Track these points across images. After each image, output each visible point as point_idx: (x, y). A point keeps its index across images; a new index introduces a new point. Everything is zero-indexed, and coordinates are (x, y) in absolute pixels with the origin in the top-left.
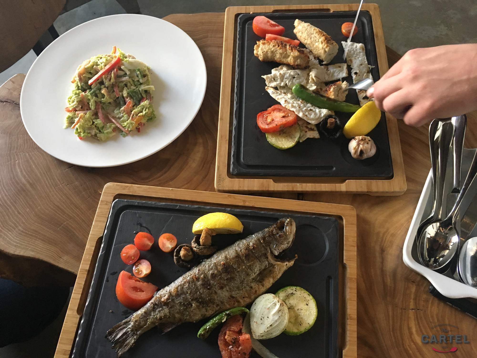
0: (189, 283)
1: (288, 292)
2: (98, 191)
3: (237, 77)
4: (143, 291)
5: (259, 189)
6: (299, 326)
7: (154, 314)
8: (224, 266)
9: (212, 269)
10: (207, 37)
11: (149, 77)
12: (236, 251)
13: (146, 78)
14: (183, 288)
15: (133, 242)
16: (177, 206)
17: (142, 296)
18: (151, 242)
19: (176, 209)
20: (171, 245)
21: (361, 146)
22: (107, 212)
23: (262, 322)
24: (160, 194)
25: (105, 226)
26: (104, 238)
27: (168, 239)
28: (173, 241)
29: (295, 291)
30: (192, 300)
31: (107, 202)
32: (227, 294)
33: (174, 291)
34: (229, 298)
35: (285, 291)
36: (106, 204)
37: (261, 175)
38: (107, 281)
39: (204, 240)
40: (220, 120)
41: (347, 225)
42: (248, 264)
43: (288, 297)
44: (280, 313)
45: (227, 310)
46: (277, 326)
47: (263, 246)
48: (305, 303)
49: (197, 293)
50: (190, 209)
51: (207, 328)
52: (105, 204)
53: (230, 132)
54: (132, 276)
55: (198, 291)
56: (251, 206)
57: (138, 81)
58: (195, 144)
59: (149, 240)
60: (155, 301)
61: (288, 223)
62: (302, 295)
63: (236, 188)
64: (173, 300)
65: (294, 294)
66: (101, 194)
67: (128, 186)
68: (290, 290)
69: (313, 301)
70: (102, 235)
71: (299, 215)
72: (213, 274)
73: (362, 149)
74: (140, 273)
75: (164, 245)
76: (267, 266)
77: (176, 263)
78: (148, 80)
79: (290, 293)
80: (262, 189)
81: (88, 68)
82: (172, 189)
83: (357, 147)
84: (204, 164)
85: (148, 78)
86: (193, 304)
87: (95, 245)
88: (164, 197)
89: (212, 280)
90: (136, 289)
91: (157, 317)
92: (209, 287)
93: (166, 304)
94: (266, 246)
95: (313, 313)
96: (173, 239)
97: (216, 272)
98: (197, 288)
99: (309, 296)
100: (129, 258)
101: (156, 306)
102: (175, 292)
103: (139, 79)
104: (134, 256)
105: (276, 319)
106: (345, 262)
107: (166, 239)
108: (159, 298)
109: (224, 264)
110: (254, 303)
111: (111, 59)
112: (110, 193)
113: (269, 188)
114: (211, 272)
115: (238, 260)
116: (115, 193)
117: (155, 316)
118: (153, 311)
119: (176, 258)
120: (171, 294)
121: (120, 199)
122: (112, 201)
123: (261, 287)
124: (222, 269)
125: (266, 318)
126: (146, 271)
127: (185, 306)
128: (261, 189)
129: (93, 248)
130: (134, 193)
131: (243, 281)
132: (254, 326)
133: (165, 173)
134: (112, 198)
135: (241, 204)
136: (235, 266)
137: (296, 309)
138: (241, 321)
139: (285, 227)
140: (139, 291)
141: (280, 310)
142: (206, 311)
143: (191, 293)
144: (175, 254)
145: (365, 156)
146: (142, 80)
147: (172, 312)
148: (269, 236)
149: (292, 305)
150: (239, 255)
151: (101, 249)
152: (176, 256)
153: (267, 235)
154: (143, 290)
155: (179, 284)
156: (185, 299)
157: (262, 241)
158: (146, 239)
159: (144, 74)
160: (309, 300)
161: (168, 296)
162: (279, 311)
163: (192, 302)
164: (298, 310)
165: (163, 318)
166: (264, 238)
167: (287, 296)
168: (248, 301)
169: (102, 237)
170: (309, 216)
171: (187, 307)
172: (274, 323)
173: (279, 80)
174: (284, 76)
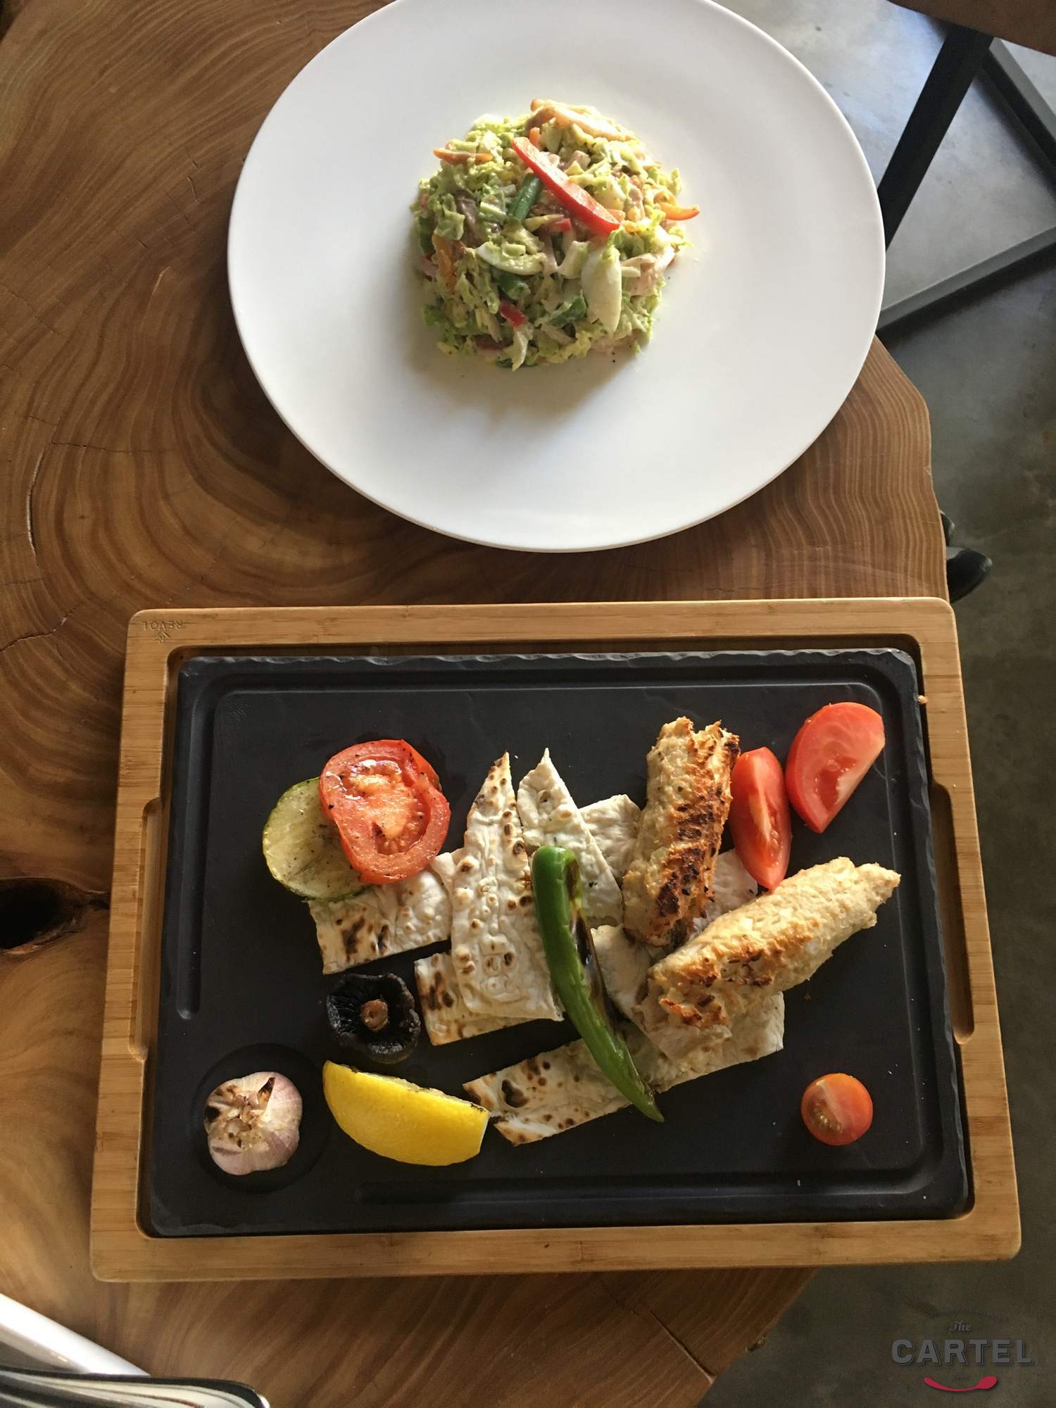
21: (232, 1112)
57: (543, 313)
58: (334, 541)
63: (129, 678)
83: (232, 1098)
113: (127, 785)
146: (549, 324)
159: (575, 328)
173: (545, 816)
174: (566, 832)
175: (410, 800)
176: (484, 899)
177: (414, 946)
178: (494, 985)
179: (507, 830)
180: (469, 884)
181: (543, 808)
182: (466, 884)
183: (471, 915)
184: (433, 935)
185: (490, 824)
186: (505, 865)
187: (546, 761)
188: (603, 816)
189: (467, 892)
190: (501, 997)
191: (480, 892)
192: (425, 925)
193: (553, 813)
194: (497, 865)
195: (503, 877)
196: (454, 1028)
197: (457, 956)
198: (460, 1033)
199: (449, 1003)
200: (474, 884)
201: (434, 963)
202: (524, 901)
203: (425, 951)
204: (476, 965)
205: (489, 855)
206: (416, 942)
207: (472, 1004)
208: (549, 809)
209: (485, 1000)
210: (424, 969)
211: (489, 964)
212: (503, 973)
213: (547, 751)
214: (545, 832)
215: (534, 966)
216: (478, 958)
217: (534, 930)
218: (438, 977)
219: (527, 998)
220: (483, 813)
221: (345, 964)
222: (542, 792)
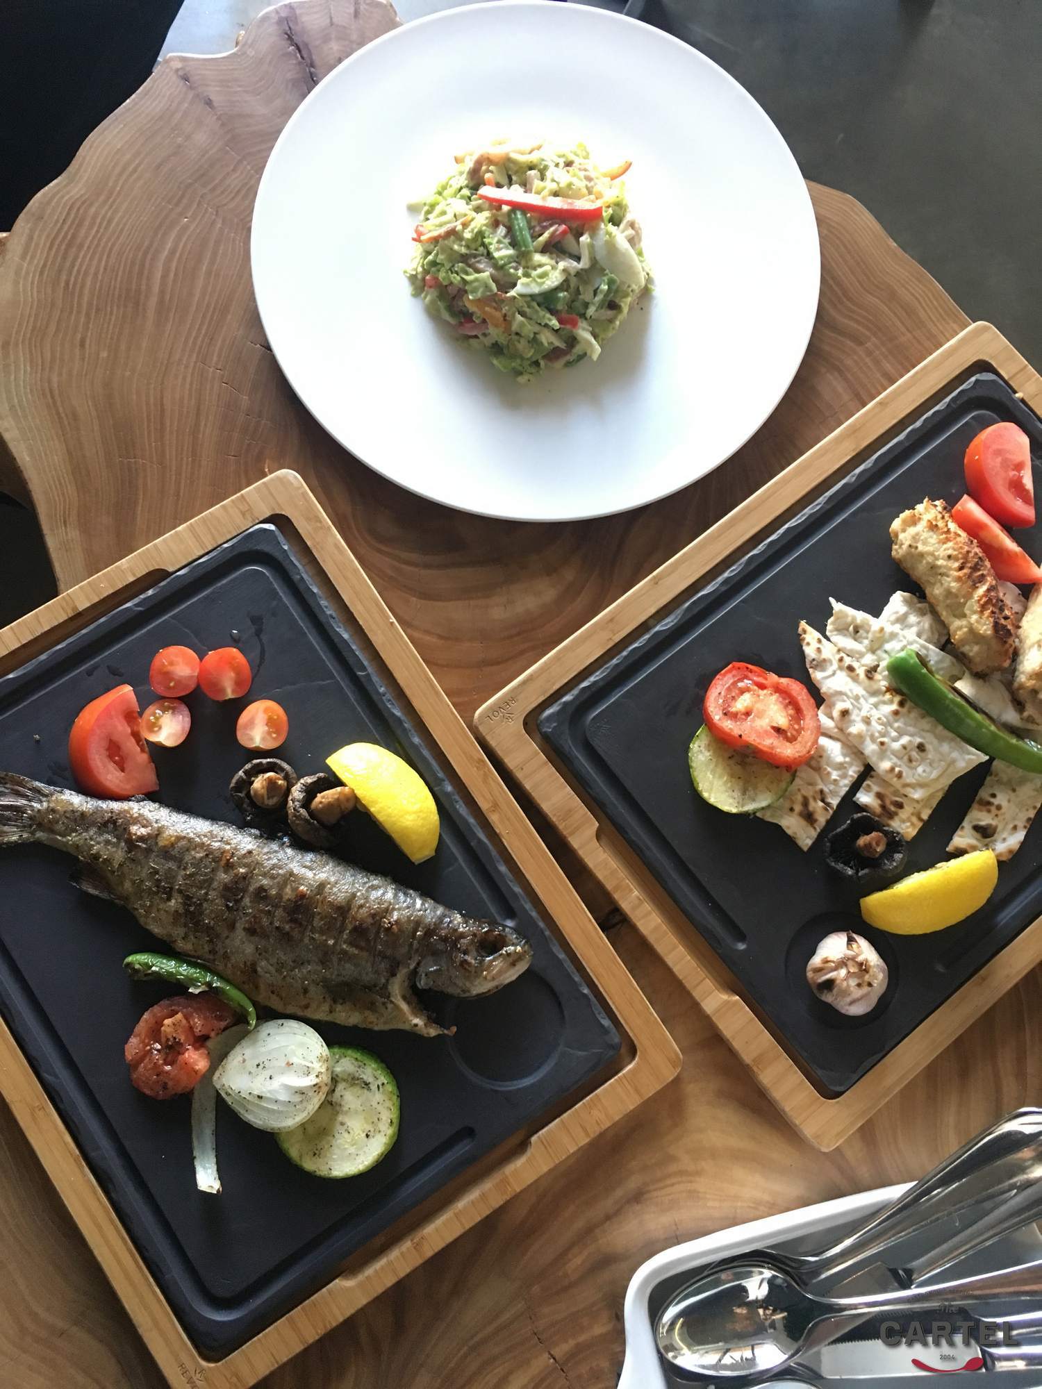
0: (207, 855)
1: (364, 1073)
3: (800, 521)
4: (123, 770)
5: (550, 815)
6: (312, 1154)
7: (95, 836)
8: (300, 900)
9: (273, 877)
10: (861, 344)
11: (620, 317)
12: (354, 895)
13: (610, 313)
14: (188, 850)
15: (201, 656)
16: (364, 668)
17: (109, 777)
18: (233, 691)
19: (355, 674)
20: (263, 739)
21: (843, 972)
22: (230, 532)
23: (254, 1070)
24: (361, 608)
25: (195, 557)
26: (168, 580)
27: (271, 722)
28: (274, 735)
29: (378, 1086)
30: (180, 891)
31: (250, 510)
32: (250, 952)
33: (167, 840)
34: (245, 962)
35: (360, 1063)
36: (243, 514)
37: (589, 790)
38: (89, 673)
39: (324, 807)
40: (651, 580)
41: (626, 1082)
42: (344, 946)
43: (356, 1081)
44: (297, 1098)
45: (221, 977)
46: (268, 1110)
47: (411, 945)
48: (368, 1127)
49: (201, 888)
50: (380, 706)
51: (154, 968)
52: (241, 512)
53: (644, 627)
54: (131, 717)
55: (205, 888)
56: (498, 831)
57: (586, 305)
58: (550, 570)
59: (238, 683)
60: (119, 814)
61: (508, 955)
62: (380, 1108)
63: (511, 762)
64: (149, 851)
65: (369, 1089)
68: (372, 1072)
69: (385, 1143)
70: (171, 570)
71: (562, 956)
72: (266, 891)
73: (838, 982)
74: (156, 729)
75: (251, 723)
77: (232, 785)
78: (611, 321)
79: (365, 1078)
80: (557, 823)
81: (514, 162)
82: (392, 623)
83: (833, 965)
84: (519, 634)
85: (615, 318)
86: (173, 901)
87: (139, 576)
88: (361, 623)
89: (250, 897)
90: (114, 751)
91: (93, 846)
92: (231, 905)
93: (131, 844)
94: (417, 950)
95: (360, 1161)
96: (278, 732)
97: (274, 892)
98: (212, 880)
99: (387, 1125)
100: (167, 676)
101: (111, 826)
102: (167, 843)
103: (593, 304)
104: (178, 683)
105: (281, 1099)
106: (534, 1139)
107: (266, 717)
108: (131, 817)
109: (303, 896)
110: (280, 1022)
111: (585, 191)
112: (274, 498)
113: (572, 833)
114: (265, 882)
115: (335, 919)
116: (282, 509)
117: (92, 843)
118: (99, 828)
119: (241, 777)
120: (157, 835)
121: (278, 533)
122: (261, 519)
123: (326, 1007)
124: (289, 900)
125: (267, 1073)
126: (167, 738)
127: (158, 887)
128: (554, 819)
129: (132, 579)
130: (317, 549)
132: (234, 1060)
133: (427, 566)
134: (268, 514)
135: (484, 805)
136: (317, 923)
137: (340, 1118)
138: (223, 1024)
139: (496, 955)
140: (115, 762)
141: (303, 1093)
142: (183, 938)
143: (191, 875)
144: (248, 766)
145: (828, 998)
146: (596, 310)
147: (126, 870)
148: (444, 939)
149: (343, 1103)
150: (349, 909)
151: (142, 597)
152: (245, 772)
153: (443, 933)
154: (125, 766)
155: (191, 835)
156: (170, 877)
157: (418, 933)
158: (232, 674)
159: (617, 301)
160: (380, 1131)
161: (148, 834)
162: (301, 1092)
163: (175, 894)
164: (342, 1124)
165: (101, 860)
166: (429, 932)
167: (353, 1078)
168: (276, 1004)
169: (169, 574)
170: (577, 978)
171: (158, 892)
172: (269, 1100)
173: (866, 642)
174: (887, 641)
175: (775, 696)
176: (874, 723)
177: (847, 789)
178: (924, 771)
179: (851, 669)
180: (854, 721)
181: (861, 637)
182: (852, 722)
183: (873, 739)
184: (853, 772)
185: (834, 674)
186: (868, 692)
187: (837, 606)
188: (898, 615)
189: (857, 728)
190: (934, 775)
191: (867, 721)
192: (843, 771)
193: (870, 635)
194: (863, 696)
195: (873, 700)
196: (914, 819)
197: (887, 772)
198: (920, 819)
199: (900, 806)
200: (858, 719)
201: (869, 789)
202: (901, 704)
203: (856, 787)
204: (902, 767)
205: (852, 693)
206: (845, 786)
207: (917, 795)
208: (865, 635)
209: (921, 785)
210: (864, 798)
211: (910, 760)
212: (923, 760)
213: (832, 600)
214: (873, 652)
215: (941, 739)
216: (899, 763)
217: (923, 717)
218: (879, 796)
219: (953, 762)
220: (823, 670)
221: (814, 834)
222: (851, 628)
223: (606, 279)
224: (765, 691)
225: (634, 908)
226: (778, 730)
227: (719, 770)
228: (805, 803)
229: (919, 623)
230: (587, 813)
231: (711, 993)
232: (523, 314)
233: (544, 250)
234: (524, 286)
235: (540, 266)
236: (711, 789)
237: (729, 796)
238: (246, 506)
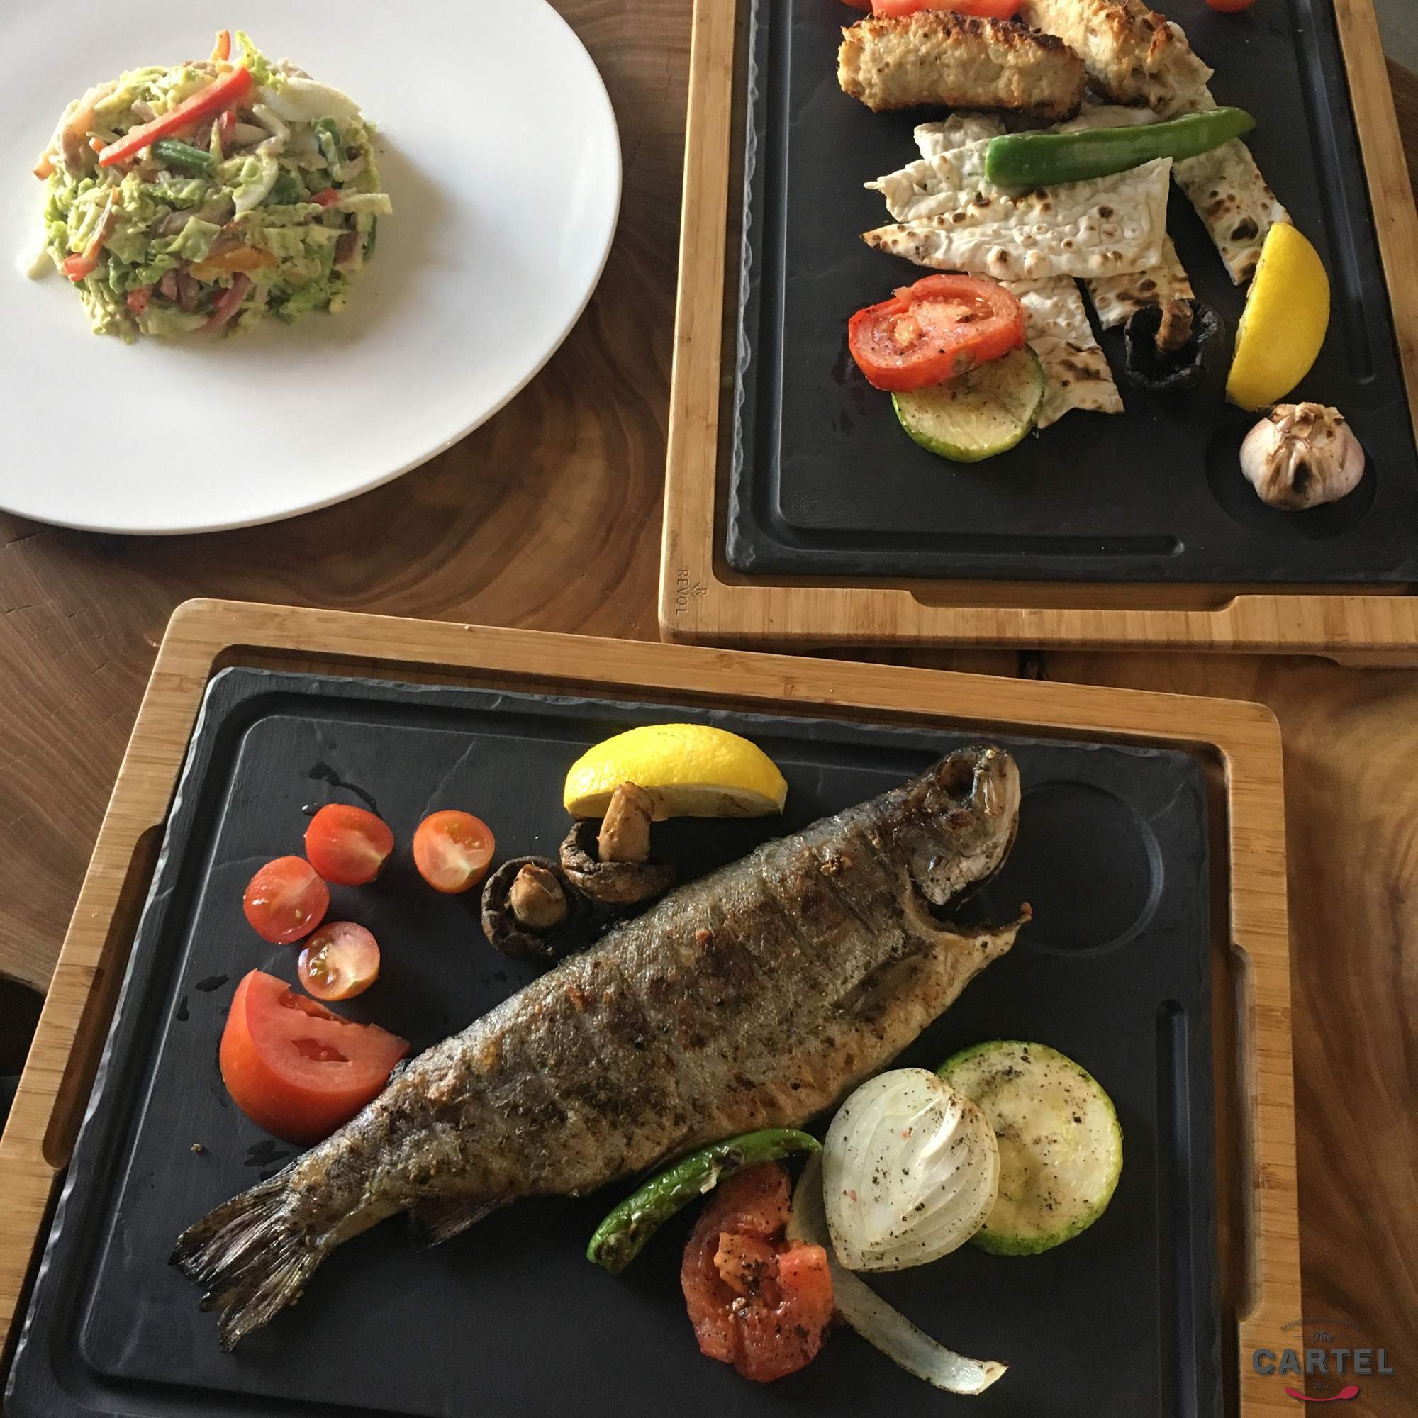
0: (552, 1020)
1: (991, 1065)
2: (145, 636)
3: (753, 168)
4: (344, 1059)
5: (852, 631)
6: (1045, 1211)
7: (395, 1158)
8: (710, 945)
9: (653, 959)
10: (621, 11)
11: (372, 157)
12: (763, 882)
13: (358, 163)
14: (523, 1042)
15: (300, 850)
16: (492, 698)
17: (337, 1080)
18: (378, 850)
19: (491, 712)
20: (469, 858)
21: (1300, 446)
22: (185, 721)
23: (877, 1191)
24: (419, 649)
25: (173, 782)
26: (168, 832)
27: (456, 836)
28: (477, 844)
29: (1024, 1059)
30: (566, 1094)
31: (183, 678)
32: (722, 1070)
33: (486, 1057)
34: (729, 1086)
35: (976, 1060)
36: (180, 689)
37: (861, 570)
38: (182, 1015)
39: (620, 836)
40: (681, 342)
41: (1244, 786)
42: (815, 940)
43: (990, 1086)
44: (962, 1153)
45: (721, 1142)
46: (947, 1209)
47: (881, 863)
48: (1067, 1112)
49: (587, 1063)
50: (552, 712)
51: (635, 1216)
52: (175, 690)
53: (726, 394)
54: (294, 994)
55: (591, 1056)
56: (822, 701)
57: (325, 173)
58: (570, 447)
59: (372, 837)
60: (396, 1101)
61: (986, 769)
62: (1053, 1078)
63: (753, 625)
64: (478, 1096)
65: (1018, 1074)
66: (156, 651)
67: (276, 615)
68: (999, 1056)
69: (1106, 1104)
70: (159, 821)
71: (1032, 741)
72: (662, 979)
73: (1307, 458)
74: (330, 979)
75: (436, 858)
76: (900, 952)
77: (490, 936)
78: (366, 171)
79: (999, 1068)
80: (868, 632)
82: (470, 629)
83: (1283, 450)
84: (609, 530)
85: (367, 162)
86: (570, 1114)
87: (128, 864)
88: (436, 661)
89: (653, 1007)
90: (310, 1048)
91: (406, 1168)
92: (640, 1039)
93: (448, 1110)
94: (893, 862)
95: (1105, 1154)
96: (477, 837)
97: (671, 972)
98: (588, 1040)
99: (1084, 1085)
100: (282, 914)
101: (401, 1123)
102: (490, 1061)
103: (330, 164)
104: (304, 906)
105: (944, 1179)
106: (1235, 938)
107: (446, 836)
108: (415, 1086)
109: (708, 939)
110: (841, 1113)
111: (208, 76)
112: (198, 642)
113: (895, 626)
114: (649, 973)
115: (771, 922)
116: (220, 644)
117: (400, 1167)
118: (390, 1142)
119: (491, 916)
120: (469, 1068)
121: (239, 669)
122: (207, 675)
123: (870, 1040)
124: (698, 960)
125: (896, 1173)
126: (358, 970)
127: (534, 1121)
128: (861, 631)
129: (122, 875)
130: (303, 642)
131: (791, 1013)
132: (841, 1211)
133: (438, 565)
134: (208, 664)
135: (775, 692)
136: (758, 948)
137: (1028, 1138)
138: (783, 1191)
139: (975, 783)
140: (327, 1060)
141: (961, 1140)
142: (628, 1145)
143: (559, 1063)
144: (486, 896)
145: (1316, 493)
146: (342, 167)
147: (474, 1148)
148: (908, 821)
149: (1010, 1121)
150: (774, 899)
151: (156, 878)
152: (490, 907)
153: (899, 815)
154: (342, 1053)
155: (508, 1025)
156: (535, 1092)
157: (874, 843)
158: (357, 834)
159: (353, 144)
160: (1084, 1101)
161: (456, 1078)
162: (957, 1142)
163: (563, 1105)
164: (1037, 1142)
165: (432, 1172)
166: (884, 830)
167: (988, 1083)
168: (813, 1102)
169: (162, 828)
170: (1074, 744)
171: (542, 1125)
172: (933, 1197)
173: (944, 185)
174: (962, 166)
175: (926, 304)
176: (1038, 237)
177: (1088, 323)
178: (1134, 231)
179: (959, 218)
180: (1020, 256)
181: (933, 188)
182: (1020, 259)
183: (1058, 252)
184: (1073, 302)
185: (951, 241)
186: (1002, 220)
187: (880, 184)
188: (941, 143)
189: (1029, 259)
190: (1146, 226)
191: (1030, 242)
192: (1064, 311)
193: (940, 176)
194: (1000, 228)
195: (1013, 222)
196: (1177, 286)
197: (1103, 264)
198: (1183, 280)
199: (1150, 285)
200: (1021, 250)
201: (1106, 304)
202: (1042, 196)
203: (1092, 315)
204: (1111, 248)
205: (989, 236)
206: (1083, 322)
207: (1153, 259)
208: (935, 181)
209: (1147, 247)
210: (1113, 313)
211: (1110, 234)
212: (1120, 222)
213: (867, 185)
214: (960, 188)
215: (1113, 189)
216: (1103, 248)
217: (1073, 188)
218: (1122, 297)
219: (1148, 195)
220: (937, 248)
221: (1112, 387)
222: (916, 187)
223: (319, 128)
224: (911, 309)
225: (1041, 625)
226: (966, 320)
227: (959, 417)
228: (1070, 366)
229: (966, 134)
230: (885, 594)
231: (1209, 621)
232: (273, 225)
233: (227, 156)
234: (243, 201)
235: (239, 169)
236: (972, 438)
237: (996, 427)
238: (174, 678)
